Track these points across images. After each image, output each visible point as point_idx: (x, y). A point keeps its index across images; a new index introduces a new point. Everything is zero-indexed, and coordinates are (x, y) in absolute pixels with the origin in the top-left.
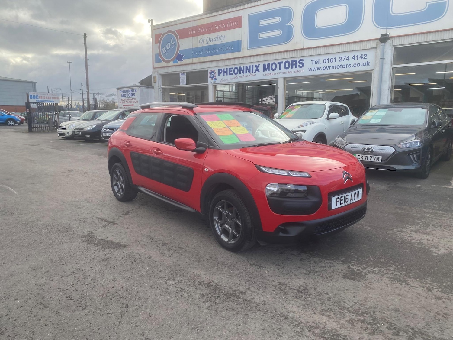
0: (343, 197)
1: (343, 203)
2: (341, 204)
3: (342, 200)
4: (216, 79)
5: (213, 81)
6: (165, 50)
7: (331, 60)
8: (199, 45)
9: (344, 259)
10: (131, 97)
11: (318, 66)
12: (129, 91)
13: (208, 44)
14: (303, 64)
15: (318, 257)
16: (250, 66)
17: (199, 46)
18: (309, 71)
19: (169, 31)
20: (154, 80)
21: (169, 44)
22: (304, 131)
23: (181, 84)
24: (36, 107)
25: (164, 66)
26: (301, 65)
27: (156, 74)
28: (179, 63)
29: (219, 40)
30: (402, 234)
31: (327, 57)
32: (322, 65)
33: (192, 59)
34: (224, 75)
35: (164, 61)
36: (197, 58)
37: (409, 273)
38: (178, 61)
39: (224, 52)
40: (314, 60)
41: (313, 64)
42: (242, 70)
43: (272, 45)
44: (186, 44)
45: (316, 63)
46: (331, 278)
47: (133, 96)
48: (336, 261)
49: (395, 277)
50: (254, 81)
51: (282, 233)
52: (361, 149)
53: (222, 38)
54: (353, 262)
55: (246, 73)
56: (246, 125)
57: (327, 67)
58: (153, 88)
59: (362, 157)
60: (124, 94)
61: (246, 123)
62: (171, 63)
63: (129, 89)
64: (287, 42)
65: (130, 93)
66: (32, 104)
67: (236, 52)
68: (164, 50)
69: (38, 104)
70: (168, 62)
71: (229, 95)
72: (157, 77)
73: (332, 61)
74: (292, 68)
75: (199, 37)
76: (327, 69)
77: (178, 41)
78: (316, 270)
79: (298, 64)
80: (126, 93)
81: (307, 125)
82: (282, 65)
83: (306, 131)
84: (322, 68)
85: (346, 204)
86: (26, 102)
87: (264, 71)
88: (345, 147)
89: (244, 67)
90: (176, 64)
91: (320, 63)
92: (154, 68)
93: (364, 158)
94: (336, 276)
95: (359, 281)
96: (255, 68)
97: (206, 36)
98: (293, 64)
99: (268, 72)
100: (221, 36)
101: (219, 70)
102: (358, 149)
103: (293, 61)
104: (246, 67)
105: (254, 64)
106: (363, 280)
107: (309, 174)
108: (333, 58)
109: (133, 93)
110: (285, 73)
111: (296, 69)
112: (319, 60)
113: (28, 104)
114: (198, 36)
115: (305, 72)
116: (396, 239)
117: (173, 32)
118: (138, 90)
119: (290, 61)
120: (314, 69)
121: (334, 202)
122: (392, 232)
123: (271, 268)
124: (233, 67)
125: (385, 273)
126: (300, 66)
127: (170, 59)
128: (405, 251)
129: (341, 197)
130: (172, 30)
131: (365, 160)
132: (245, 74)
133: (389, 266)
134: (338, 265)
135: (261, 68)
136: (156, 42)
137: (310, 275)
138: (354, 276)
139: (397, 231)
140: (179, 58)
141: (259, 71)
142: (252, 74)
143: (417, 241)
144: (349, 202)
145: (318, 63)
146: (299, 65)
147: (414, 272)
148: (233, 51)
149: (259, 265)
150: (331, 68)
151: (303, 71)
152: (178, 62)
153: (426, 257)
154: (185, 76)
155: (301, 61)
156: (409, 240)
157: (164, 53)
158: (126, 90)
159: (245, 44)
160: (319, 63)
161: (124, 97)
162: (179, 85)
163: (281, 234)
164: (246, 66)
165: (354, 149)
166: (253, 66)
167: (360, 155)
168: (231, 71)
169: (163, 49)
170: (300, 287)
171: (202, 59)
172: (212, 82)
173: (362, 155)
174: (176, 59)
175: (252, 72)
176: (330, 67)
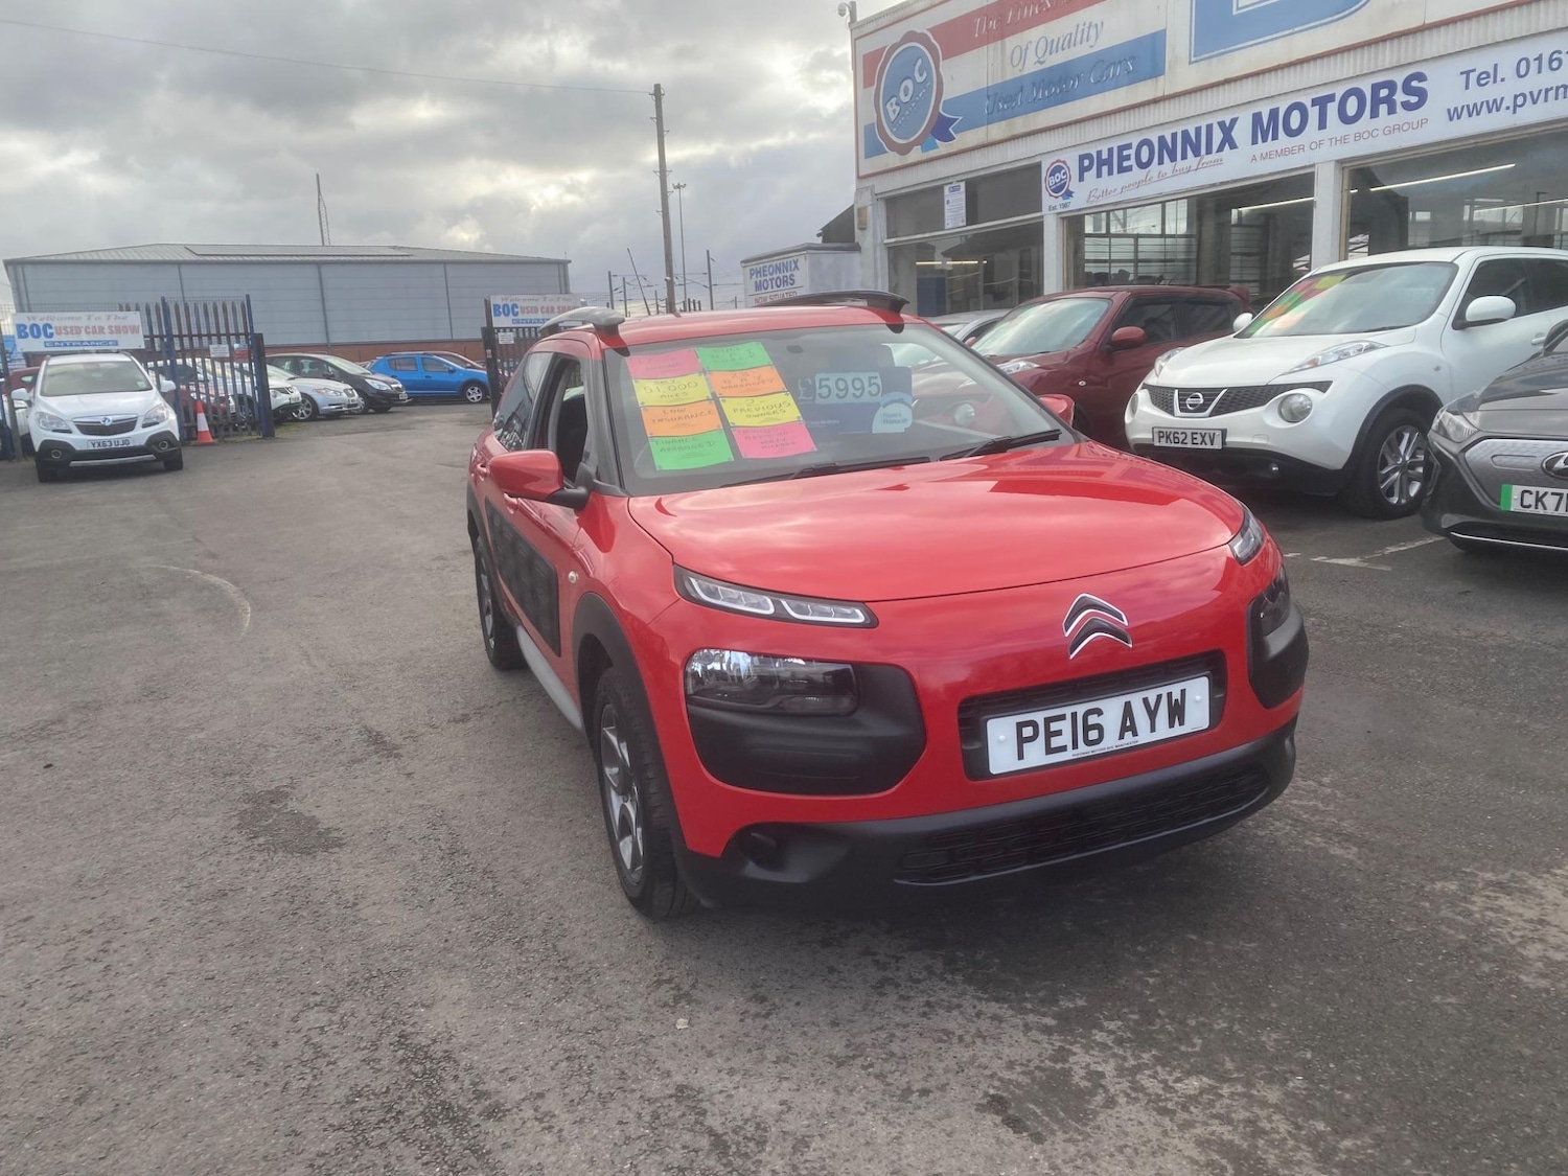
0: (1062, 718)
1: (1063, 749)
2: (1049, 750)
3: (1059, 733)
4: (1069, 194)
5: (1061, 201)
6: (895, 107)
7: (1551, 61)
8: (1011, 74)
9: (1081, 1003)
10: (781, 288)
11: (1490, 92)
12: (778, 269)
13: (1041, 63)
14: (1422, 95)
15: (969, 980)
16: (1198, 130)
17: (1009, 77)
18: (1451, 119)
19: (910, 36)
20: (860, 223)
21: (909, 83)
22: (1323, 386)
23: (950, 226)
24: (513, 342)
25: (891, 166)
26: (1414, 99)
27: (867, 199)
28: (943, 148)
29: (1081, 42)
30: (1505, 901)
31: (1530, 50)
32: (1506, 90)
33: (984, 128)
34: (1099, 175)
35: (894, 147)
36: (1003, 123)
37: (1346, 1134)
38: (937, 141)
39: (1102, 86)
40: (1474, 70)
41: (1467, 88)
42: (1167, 150)
43: (1287, 32)
44: (966, 75)
45: (1482, 82)
46: (923, 1101)
47: (790, 286)
48: (1031, 1011)
49: (1245, 1145)
50: (1214, 185)
51: (759, 863)
52: (1537, 462)
53: (1093, 32)
54: (1112, 1026)
55: (1184, 157)
56: (873, 381)
57: (1531, 93)
58: (857, 248)
59: (1539, 499)
60: (763, 278)
61: (873, 374)
62: (916, 154)
63: (776, 262)
64: (1352, 9)
65: (781, 276)
66: (500, 335)
67: (1145, 79)
68: (893, 110)
69: (517, 333)
70: (904, 150)
71: (1157, 248)
72: (870, 209)
73: (1555, 64)
74: (1374, 114)
75: (1011, 42)
76: (1534, 102)
77: (937, 68)
78: (895, 1047)
79: (1400, 97)
80: (768, 278)
81: (1343, 355)
82: (1332, 108)
83: (1331, 382)
84: (1508, 102)
85: (1084, 750)
86: (483, 329)
87: (1254, 142)
88: (1467, 454)
89: (1174, 136)
90: (933, 153)
91: (1499, 79)
92: (860, 178)
93: (1550, 501)
94: (956, 1090)
95: (1038, 1138)
96: (1218, 136)
97: (1034, 34)
98: (1380, 98)
99: (1270, 145)
100: (1087, 25)
101: (1082, 158)
102: (1525, 461)
103: (1376, 88)
104: (1185, 134)
105: (1214, 120)
106: (1060, 1135)
107: (868, 613)
108: (1560, 52)
109: (788, 274)
110: (1344, 140)
111: (1393, 120)
112: (1496, 66)
113: (489, 333)
114: (1007, 39)
115: (1430, 127)
116: (1444, 928)
117: (922, 39)
118: (804, 263)
119: (1366, 87)
120: (1474, 110)
121: (1000, 742)
122: (1452, 886)
123: (717, 1009)
124: (1135, 141)
125: (1214, 1116)
126: (1407, 106)
127: (912, 139)
128: (1437, 999)
129: (1048, 721)
130: (919, 31)
131: (1556, 513)
132: (1180, 164)
133: (1270, 1079)
134: (1019, 1036)
135: (1242, 133)
136: (868, 83)
137: (843, 1071)
138: (1043, 1104)
139: (1490, 884)
140: (941, 129)
141: (1233, 146)
142: (1207, 158)
143: (1551, 953)
144: (1111, 742)
145: (1492, 79)
146: (1406, 98)
147: (1381, 1129)
148: (1134, 78)
149: (686, 988)
150: (1552, 94)
151: (1421, 123)
152: (937, 147)
153: (1527, 1052)
154: (963, 196)
155: (1415, 84)
156: (1513, 942)
157: (893, 117)
158: (768, 264)
159: (1179, 43)
160: (1495, 82)
161: (764, 291)
162: (943, 229)
163: (752, 870)
164: (1183, 132)
165: (1505, 460)
166: (1209, 128)
167: (1533, 489)
168: (1128, 158)
169: (888, 105)
170: (746, 1121)
171: (1020, 124)
172: (1054, 208)
173: (1542, 490)
174: (931, 137)
175: (1209, 152)
176: (1547, 91)
